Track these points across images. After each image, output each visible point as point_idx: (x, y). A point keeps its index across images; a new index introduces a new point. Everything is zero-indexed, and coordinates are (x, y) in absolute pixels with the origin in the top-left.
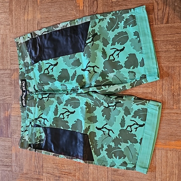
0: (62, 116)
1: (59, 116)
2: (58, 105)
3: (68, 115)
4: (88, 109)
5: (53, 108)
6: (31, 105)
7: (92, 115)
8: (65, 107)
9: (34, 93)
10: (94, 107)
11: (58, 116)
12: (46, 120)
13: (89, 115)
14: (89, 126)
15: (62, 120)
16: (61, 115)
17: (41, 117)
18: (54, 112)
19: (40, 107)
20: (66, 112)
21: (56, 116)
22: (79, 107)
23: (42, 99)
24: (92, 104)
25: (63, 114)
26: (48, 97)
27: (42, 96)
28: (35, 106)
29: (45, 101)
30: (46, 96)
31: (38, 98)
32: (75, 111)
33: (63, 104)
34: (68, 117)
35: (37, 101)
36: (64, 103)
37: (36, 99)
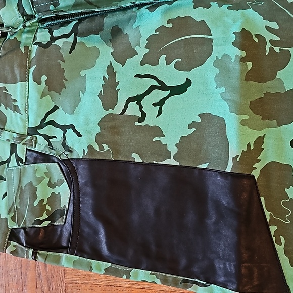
0: (133, 110)
1: (124, 111)
2: (117, 66)
3: (161, 103)
4: (250, 65)
5: (94, 79)
6: (9, 77)
7: (270, 87)
8: (148, 69)
9: (21, 27)
10: (277, 49)
11: (118, 109)
12: (70, 131)
13: (258, 90)
14: (260, 141)
15: (137, 124)
16: (133, 104)
17: (52, 123)
18: (100, 95)
19: (44, 78)
20: (152, 88)
21: (110, 111)
22: (210, 61)
23: (49, 44)
24: (269, 37)
25: (138, 99)
26: (75, 31)
27: (51, 33)
28: (25, 79)
29: (65, 53)
30: (68, 29)
31: (37, 44)
32: (188, 83)
33: (138, 58)
34: (160, 112)
35: (33, 54)
36: (142, 51)
37: (26, 48)
